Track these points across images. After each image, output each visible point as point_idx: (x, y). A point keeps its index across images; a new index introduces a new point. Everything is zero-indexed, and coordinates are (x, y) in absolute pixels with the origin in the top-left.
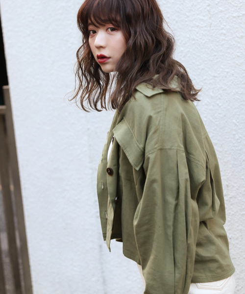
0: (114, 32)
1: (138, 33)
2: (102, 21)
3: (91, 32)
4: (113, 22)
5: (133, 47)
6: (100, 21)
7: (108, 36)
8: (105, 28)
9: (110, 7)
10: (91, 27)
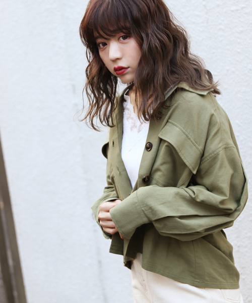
0: (126, 41)
1: (150, 35)
2: (111, 32)
3: (101, 45)
4: (124, 31)
5: (148, 52)
6: (109, 33)
7: (121, 45)
8: (117, 38)
9: (117, 15)
10: (99, 40)
